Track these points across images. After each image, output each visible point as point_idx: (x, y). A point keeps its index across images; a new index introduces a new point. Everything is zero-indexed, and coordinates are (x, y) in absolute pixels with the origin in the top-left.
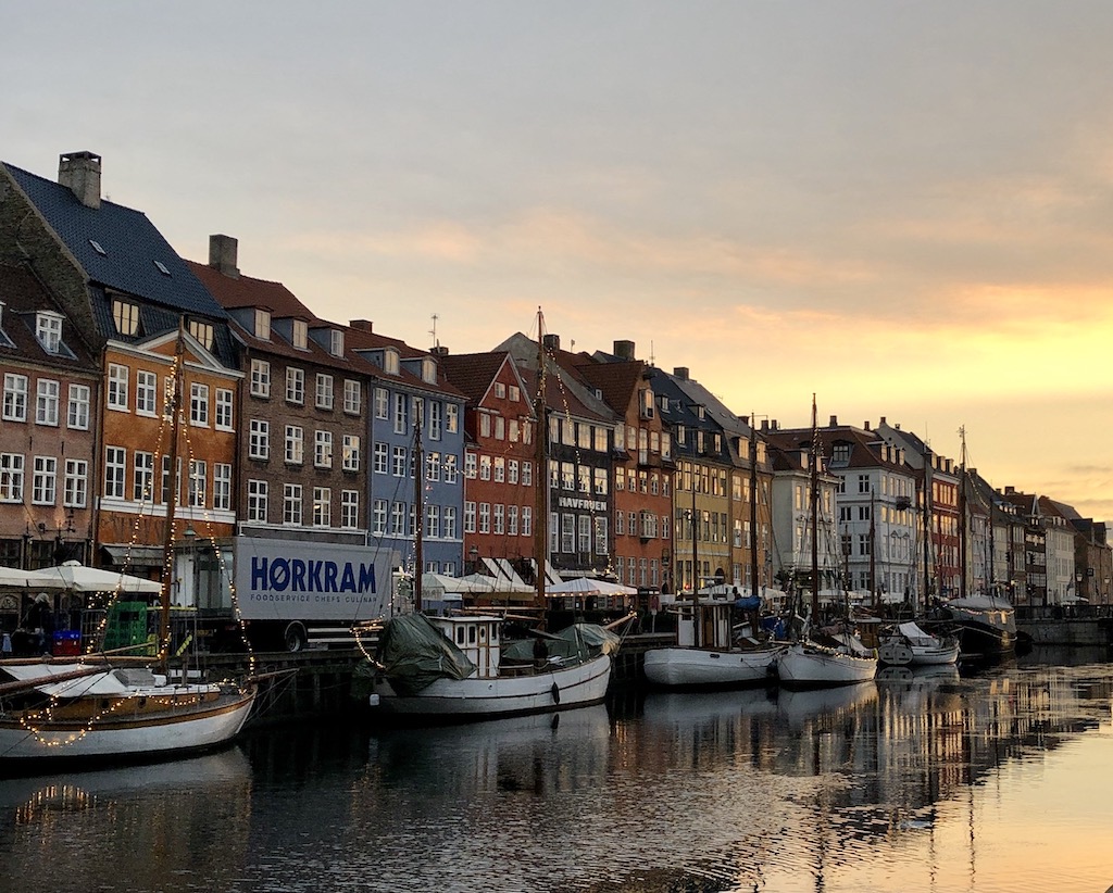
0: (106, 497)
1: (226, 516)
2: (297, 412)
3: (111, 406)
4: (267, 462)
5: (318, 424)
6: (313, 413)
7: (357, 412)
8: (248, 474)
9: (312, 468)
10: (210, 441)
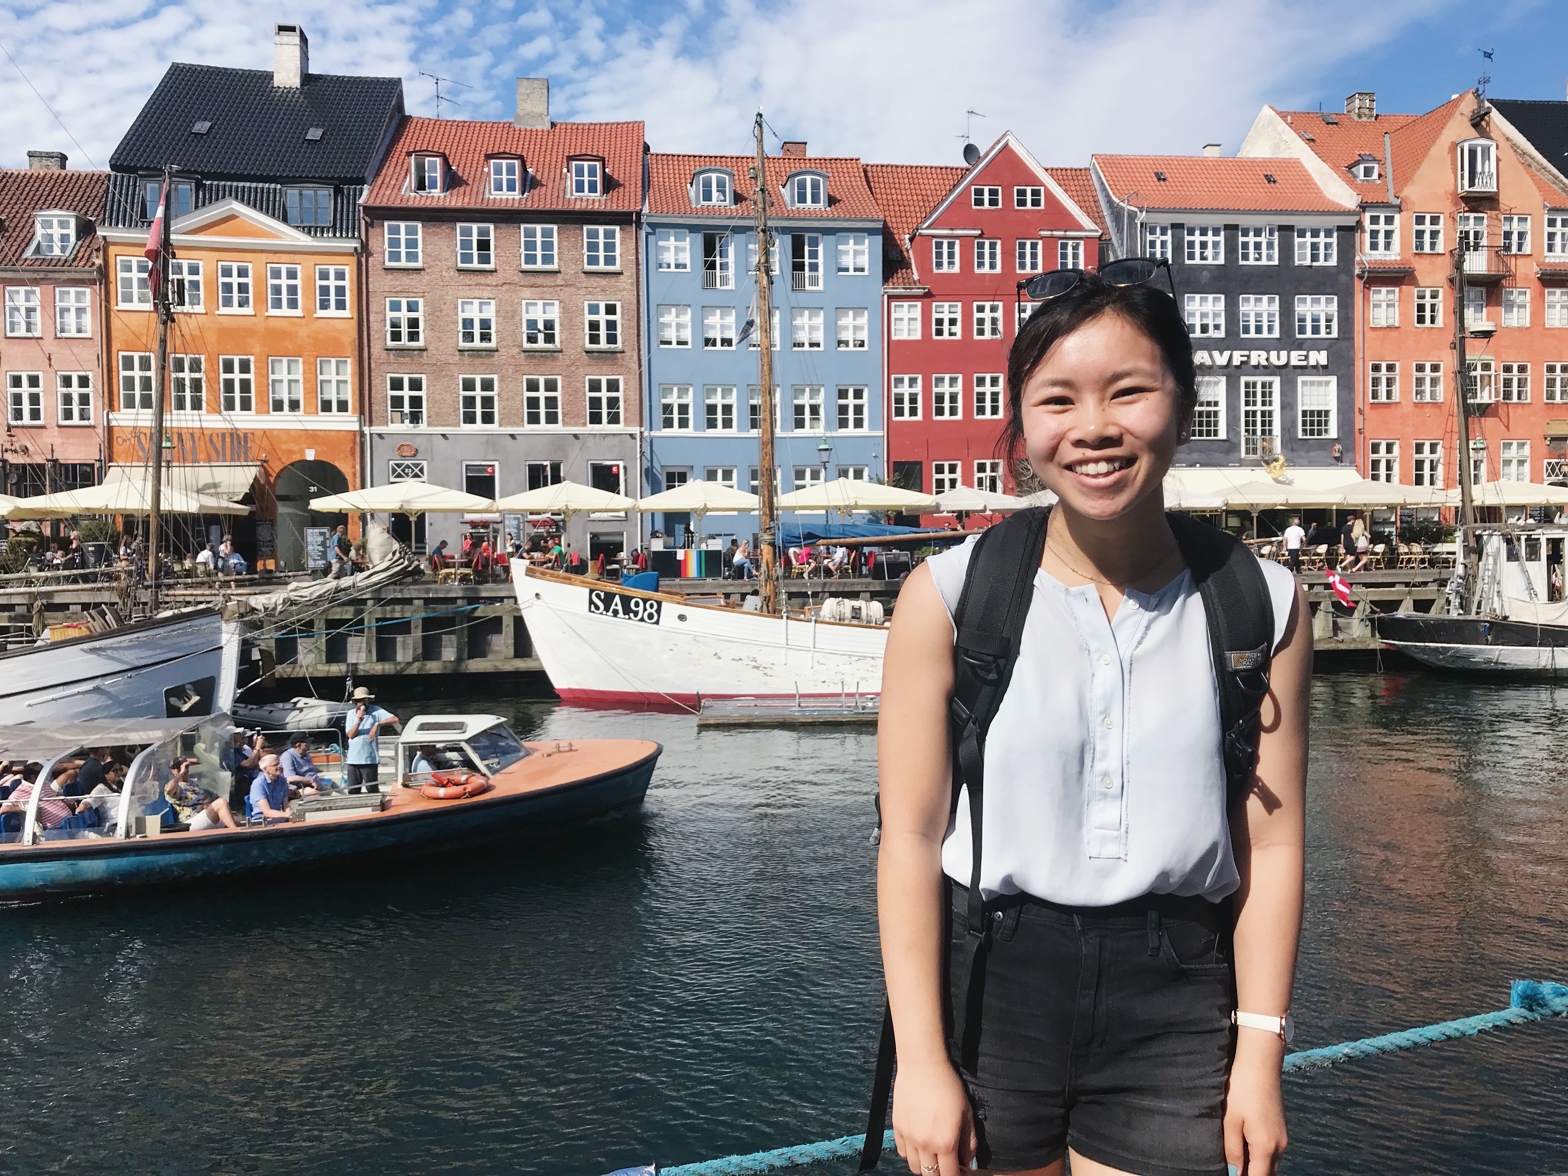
0: (123, 410)
1: (348, 422)
2: (481, 279)
3: (122, 306)
4: (421, 350)
5: (527, 292)
6: (518, 278)
7: (617, 268)
8: (384, 368)
9: (515, 351)
10: (303, 333)
